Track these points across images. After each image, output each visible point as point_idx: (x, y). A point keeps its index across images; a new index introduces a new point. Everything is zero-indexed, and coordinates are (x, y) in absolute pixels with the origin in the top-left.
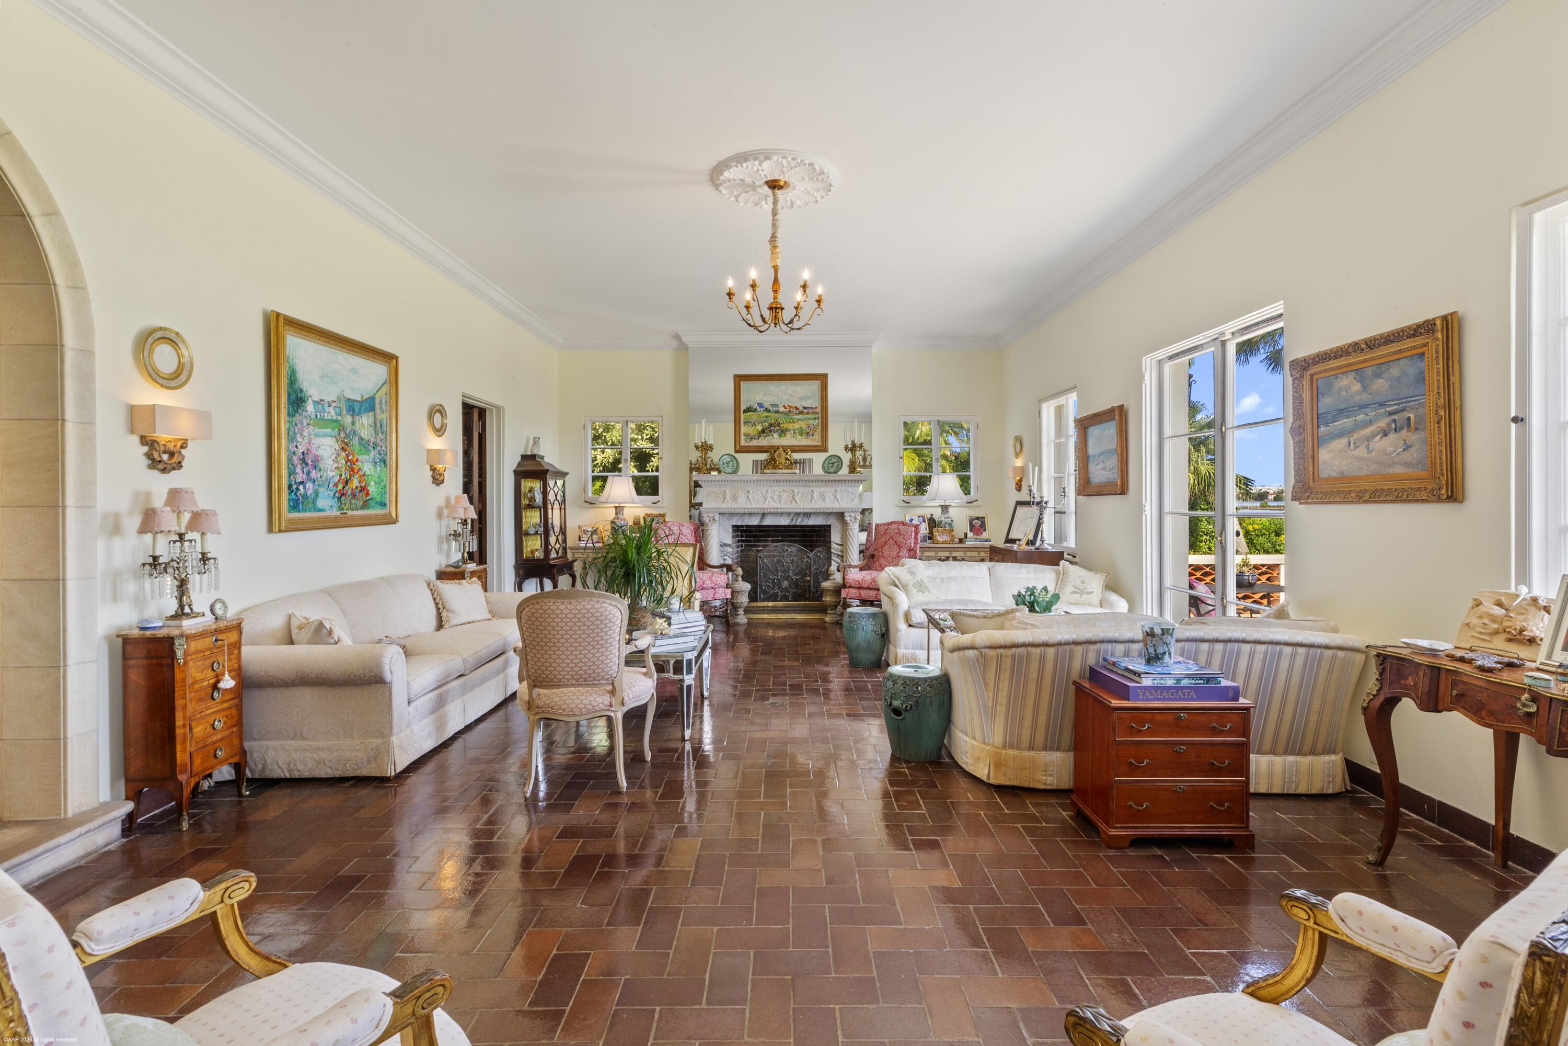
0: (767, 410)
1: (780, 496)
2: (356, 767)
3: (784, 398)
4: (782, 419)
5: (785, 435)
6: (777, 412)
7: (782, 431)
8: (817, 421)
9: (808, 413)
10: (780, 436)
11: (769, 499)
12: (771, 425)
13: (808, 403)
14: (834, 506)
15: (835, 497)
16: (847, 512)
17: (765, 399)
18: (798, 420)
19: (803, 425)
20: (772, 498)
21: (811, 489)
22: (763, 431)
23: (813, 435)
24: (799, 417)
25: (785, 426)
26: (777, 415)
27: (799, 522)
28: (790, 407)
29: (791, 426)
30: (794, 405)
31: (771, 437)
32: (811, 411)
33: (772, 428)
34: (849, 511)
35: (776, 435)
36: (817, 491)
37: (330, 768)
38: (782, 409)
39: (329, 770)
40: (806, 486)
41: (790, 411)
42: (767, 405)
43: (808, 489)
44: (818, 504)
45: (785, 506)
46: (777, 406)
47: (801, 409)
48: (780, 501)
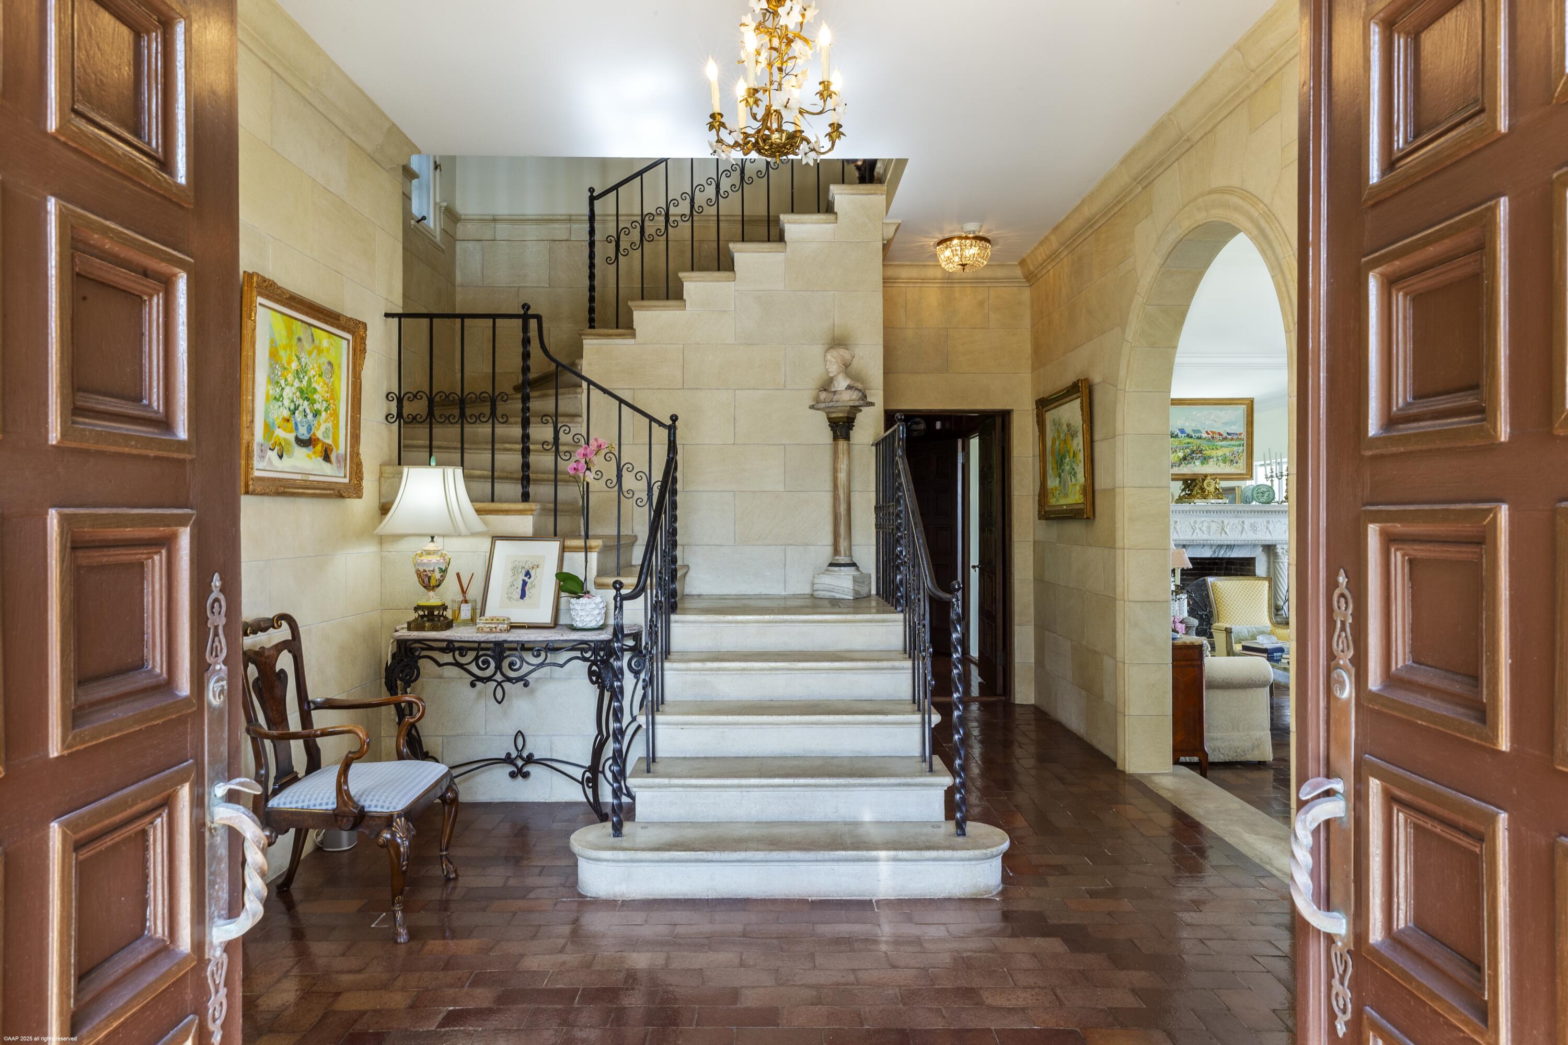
0: (1189, 436)
1: (1209, 528)
2: (1243, 754)
3: (1207, 423)
4: (1204, 445)
5: (1208, 463)
6: (1199, 438)
7: (1205, 459)
8: (1241, 448)
9: (1232, 439)
10: (1202, 463)
11: (1198, 530)
12: (1193, 452)
13: (1233, 429)
14: (1265, 538)
15: (1267, 528)
16: (1279, 544)
17: (1187, 424)
18: (1222, 447)
19: (1227, 451)
20: (1200, 529)
21: (1241, 520)
22: (1185, 458)
23: (1237, 463)
24: (1223, 443)
25: (1208, 453)
26: (1199, 441)
27: (1222, 554)
28: (1213, 432)
29: (1214, 453)
30: (1218, 431)
31: (1192, 465)
32: (1235, 437)
33: (1194, 455)
34: (1282, 544)
35: (1198, 463)
36: (1248, 522)
37: (1223, 754)
38: (1204, 435)
39: (1222, 756)
40: (1236, 517)
41: (1213, 438)
42: (1188, 431)
43: (1238, 519)
44: (1249, 536)
45: (1214, 537)
46: (1199, 431)
47: (1225, 435)
48: (1209, 532)
